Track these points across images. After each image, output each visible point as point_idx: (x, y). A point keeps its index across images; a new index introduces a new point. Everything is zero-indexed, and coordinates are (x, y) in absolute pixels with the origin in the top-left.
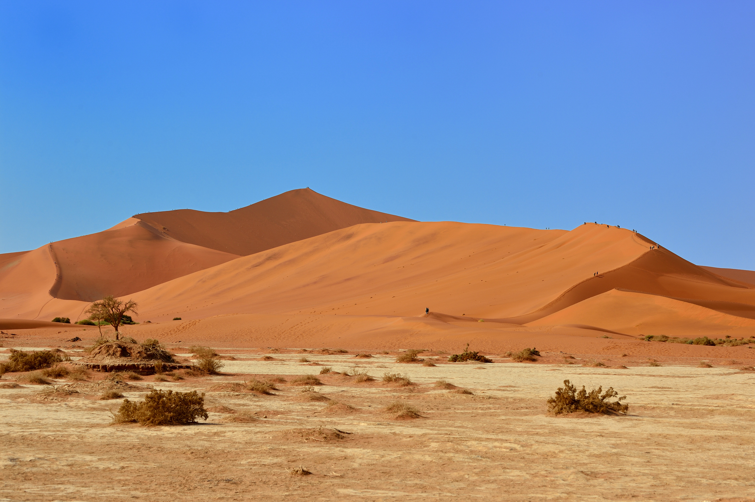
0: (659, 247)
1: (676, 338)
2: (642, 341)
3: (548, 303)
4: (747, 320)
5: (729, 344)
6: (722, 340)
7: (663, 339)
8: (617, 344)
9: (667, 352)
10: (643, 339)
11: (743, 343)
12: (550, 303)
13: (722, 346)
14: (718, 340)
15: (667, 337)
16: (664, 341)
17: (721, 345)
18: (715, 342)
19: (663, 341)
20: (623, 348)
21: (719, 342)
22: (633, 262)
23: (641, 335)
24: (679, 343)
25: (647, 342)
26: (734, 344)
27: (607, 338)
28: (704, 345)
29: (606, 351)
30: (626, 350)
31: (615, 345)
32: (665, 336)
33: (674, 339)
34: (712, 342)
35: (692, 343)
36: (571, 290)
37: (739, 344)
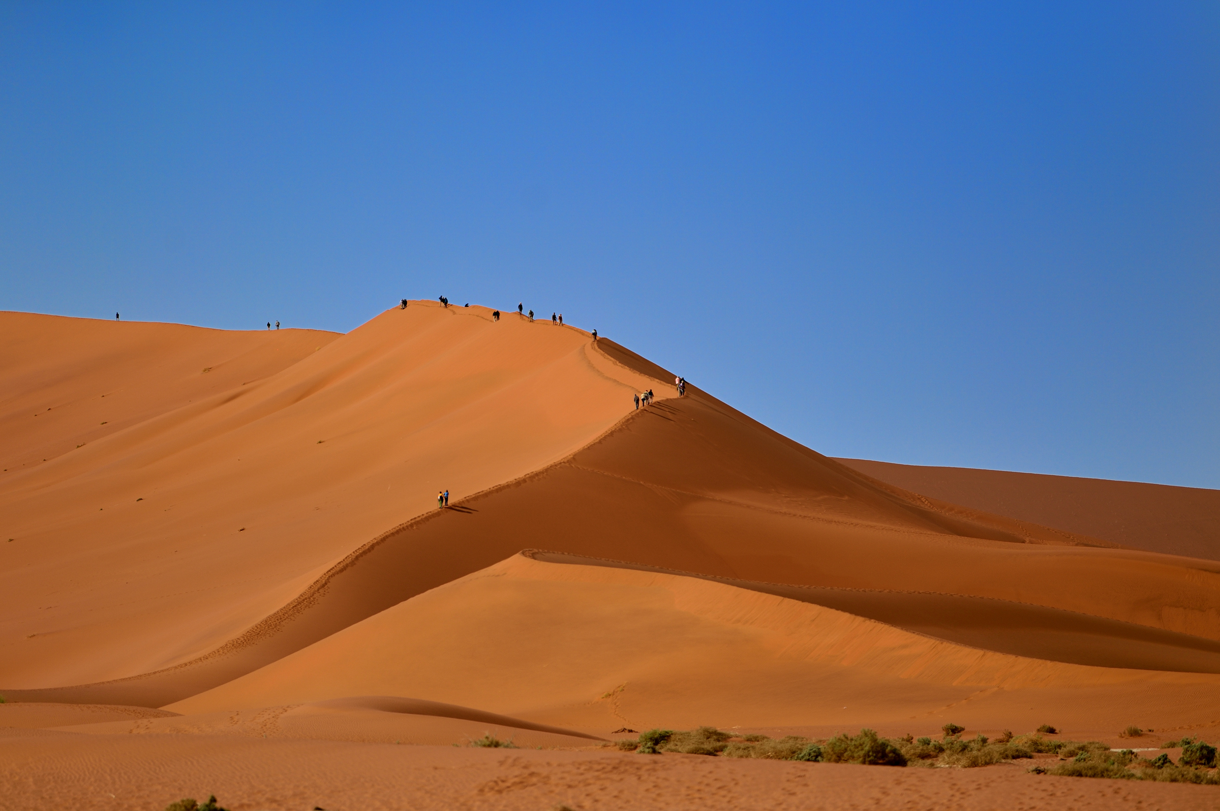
0: (685, 386)
1: (756, 739)
2: (629, 753)
3: (264, 616)
4: (1023, 663)
5: (958, 760)
6: (932, 743)
7: (708, 746)
8: (533, 769)
9: (723, 792)
10: (632, 747)
11: (1009, 753)
12: (270, 618)
13: (932, 765)
14: (915, 741)
15: (721, 737)
16: (713, 753)
17: (929, 761)
18: (903, 751)
19: (710, 753)
20: (557, 785)
21: (918, 751)
22: (590, 448)
23: (624, 730)
24: (768, 757)
25: (648, 758)
26: (977, 757)
27: (497, 745)
28: (864, 763)
29: (490, 796)
30: (570, 792)
31: (527, 772)
32: (715, 733)
33: (749, 744)
34: (894, 751)
35: (816, 756)
36: (353, 563)
37: (996, 756)
